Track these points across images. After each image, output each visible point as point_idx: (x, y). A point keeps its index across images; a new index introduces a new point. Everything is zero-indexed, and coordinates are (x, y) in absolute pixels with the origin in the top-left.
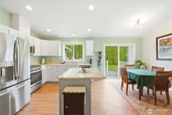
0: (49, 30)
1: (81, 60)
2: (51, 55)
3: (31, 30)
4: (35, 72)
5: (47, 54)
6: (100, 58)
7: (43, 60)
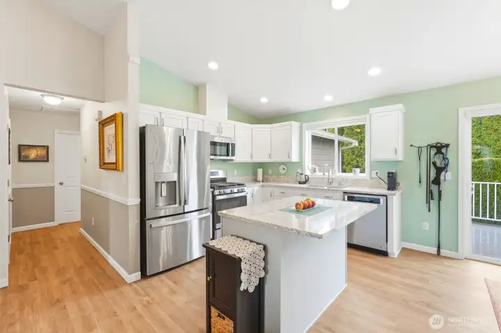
0: (264, 100)
1: (356, 174)
2: (274, 160)
3: (229, 106)
4: (236, 195)
5: (265, 159)
6: (439, 170)
7: (260, 171)
